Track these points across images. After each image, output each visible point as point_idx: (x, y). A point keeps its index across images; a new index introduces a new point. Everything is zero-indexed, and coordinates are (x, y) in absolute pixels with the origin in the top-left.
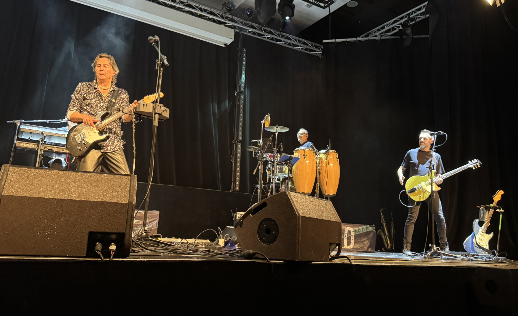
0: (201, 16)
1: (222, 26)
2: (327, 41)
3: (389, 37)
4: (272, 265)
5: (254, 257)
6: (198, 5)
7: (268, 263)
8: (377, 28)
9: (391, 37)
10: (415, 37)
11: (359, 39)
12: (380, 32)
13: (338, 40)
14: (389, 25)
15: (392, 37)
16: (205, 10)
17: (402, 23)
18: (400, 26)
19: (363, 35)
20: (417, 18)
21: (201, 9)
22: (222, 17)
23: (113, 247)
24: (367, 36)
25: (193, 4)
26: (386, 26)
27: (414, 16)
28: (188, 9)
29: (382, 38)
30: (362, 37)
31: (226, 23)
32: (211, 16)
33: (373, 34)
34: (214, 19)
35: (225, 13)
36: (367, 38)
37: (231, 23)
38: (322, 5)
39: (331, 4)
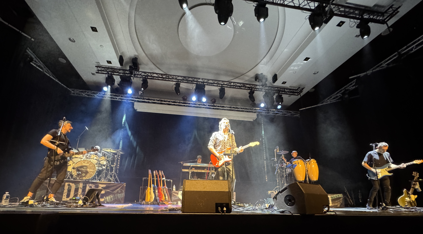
0: (242, 111)
1: (251, 113)
2: (301, 109)
3: (335, 101)
6: (240, 107)
8: (327, 98)
10: (350, 98)
11: (318, 105)
12: (330, 100)
13: (307, 108)
14: (334, 96)
15: (337, 101)
16: (243, 108)
17: (342, 93)
18: (341, 95)
20: (350, 89)
21: (241, 108)
22: (251, 109)
23: (225, 209)
24: (322, 103)
25: (238, 107)
27: (348, 88)
28: (236, 109)
29: (331, 102)
30: (320, 104)
31: (253, 111)
32: (246, 110)
33: (326, 101)
34: (247, 111)
35: (251, 107)
37: (255, 111)
38: (296, 94)
39: (301, 93)
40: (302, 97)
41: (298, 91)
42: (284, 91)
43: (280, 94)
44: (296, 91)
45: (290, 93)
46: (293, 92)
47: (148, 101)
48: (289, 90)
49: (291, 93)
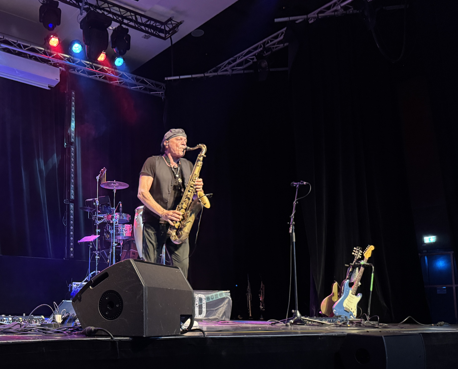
0: (19, 54)
1: (45, 65)
2: (169, 78)
3: (242, 72)
4: (117, 343)
5: (97, 334)
7: (112, 340)
8: (227, 62)
9: (244, 72)
10: (271, 70)
11: (206, 75)
13: (182, 77)
14: (241, 57)
17: (257, 54)
18: (254, 58)
19: (211, 70)
20: (273, 48)
24: (217, 70)
25: (10, 40)
26: (238, 58)
27: (270, 45)
29: (234, 72)
30: (211, 72)
31: (50, 61)
33: (223, 68)
36: (216, 74)
37: (56, 61)
38: (163, 35)
39: (173, 34)
40: (174, 47)
41: (167, 29)
42: (134, 18)
43: (124, 26)
44: (163, 27)
45: (147, 29)
46: (155, 28)
48: (147, 20)
49: (149, 30)
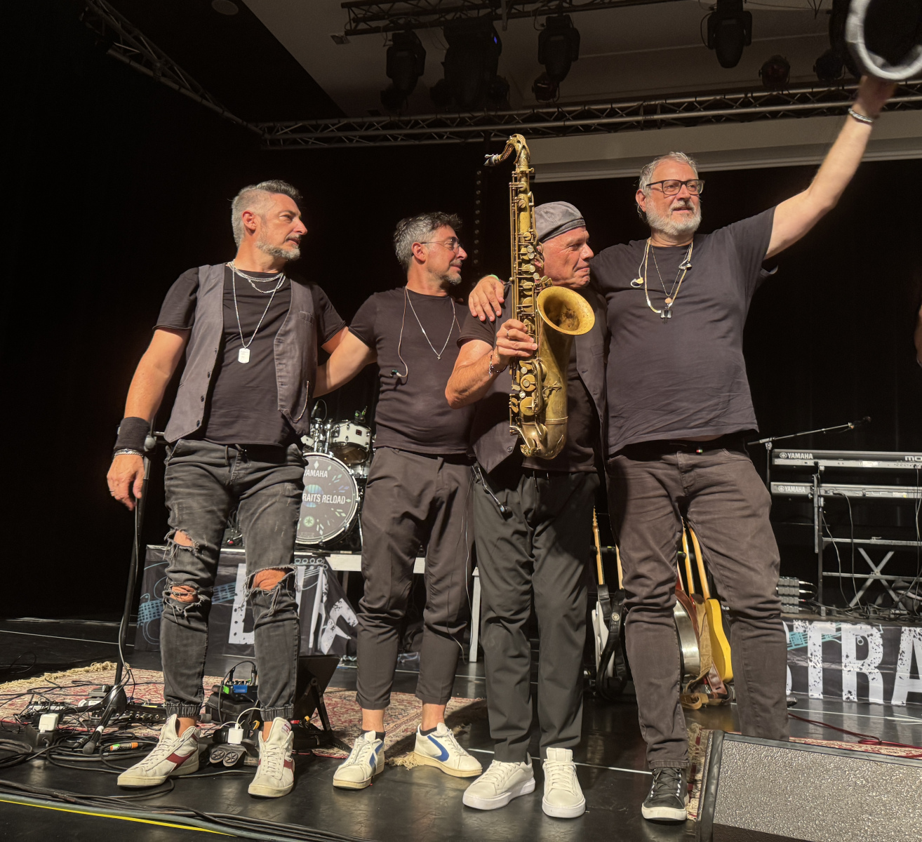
47: (582, 126)
